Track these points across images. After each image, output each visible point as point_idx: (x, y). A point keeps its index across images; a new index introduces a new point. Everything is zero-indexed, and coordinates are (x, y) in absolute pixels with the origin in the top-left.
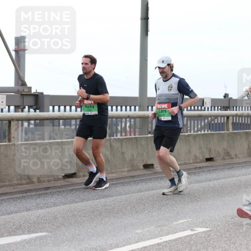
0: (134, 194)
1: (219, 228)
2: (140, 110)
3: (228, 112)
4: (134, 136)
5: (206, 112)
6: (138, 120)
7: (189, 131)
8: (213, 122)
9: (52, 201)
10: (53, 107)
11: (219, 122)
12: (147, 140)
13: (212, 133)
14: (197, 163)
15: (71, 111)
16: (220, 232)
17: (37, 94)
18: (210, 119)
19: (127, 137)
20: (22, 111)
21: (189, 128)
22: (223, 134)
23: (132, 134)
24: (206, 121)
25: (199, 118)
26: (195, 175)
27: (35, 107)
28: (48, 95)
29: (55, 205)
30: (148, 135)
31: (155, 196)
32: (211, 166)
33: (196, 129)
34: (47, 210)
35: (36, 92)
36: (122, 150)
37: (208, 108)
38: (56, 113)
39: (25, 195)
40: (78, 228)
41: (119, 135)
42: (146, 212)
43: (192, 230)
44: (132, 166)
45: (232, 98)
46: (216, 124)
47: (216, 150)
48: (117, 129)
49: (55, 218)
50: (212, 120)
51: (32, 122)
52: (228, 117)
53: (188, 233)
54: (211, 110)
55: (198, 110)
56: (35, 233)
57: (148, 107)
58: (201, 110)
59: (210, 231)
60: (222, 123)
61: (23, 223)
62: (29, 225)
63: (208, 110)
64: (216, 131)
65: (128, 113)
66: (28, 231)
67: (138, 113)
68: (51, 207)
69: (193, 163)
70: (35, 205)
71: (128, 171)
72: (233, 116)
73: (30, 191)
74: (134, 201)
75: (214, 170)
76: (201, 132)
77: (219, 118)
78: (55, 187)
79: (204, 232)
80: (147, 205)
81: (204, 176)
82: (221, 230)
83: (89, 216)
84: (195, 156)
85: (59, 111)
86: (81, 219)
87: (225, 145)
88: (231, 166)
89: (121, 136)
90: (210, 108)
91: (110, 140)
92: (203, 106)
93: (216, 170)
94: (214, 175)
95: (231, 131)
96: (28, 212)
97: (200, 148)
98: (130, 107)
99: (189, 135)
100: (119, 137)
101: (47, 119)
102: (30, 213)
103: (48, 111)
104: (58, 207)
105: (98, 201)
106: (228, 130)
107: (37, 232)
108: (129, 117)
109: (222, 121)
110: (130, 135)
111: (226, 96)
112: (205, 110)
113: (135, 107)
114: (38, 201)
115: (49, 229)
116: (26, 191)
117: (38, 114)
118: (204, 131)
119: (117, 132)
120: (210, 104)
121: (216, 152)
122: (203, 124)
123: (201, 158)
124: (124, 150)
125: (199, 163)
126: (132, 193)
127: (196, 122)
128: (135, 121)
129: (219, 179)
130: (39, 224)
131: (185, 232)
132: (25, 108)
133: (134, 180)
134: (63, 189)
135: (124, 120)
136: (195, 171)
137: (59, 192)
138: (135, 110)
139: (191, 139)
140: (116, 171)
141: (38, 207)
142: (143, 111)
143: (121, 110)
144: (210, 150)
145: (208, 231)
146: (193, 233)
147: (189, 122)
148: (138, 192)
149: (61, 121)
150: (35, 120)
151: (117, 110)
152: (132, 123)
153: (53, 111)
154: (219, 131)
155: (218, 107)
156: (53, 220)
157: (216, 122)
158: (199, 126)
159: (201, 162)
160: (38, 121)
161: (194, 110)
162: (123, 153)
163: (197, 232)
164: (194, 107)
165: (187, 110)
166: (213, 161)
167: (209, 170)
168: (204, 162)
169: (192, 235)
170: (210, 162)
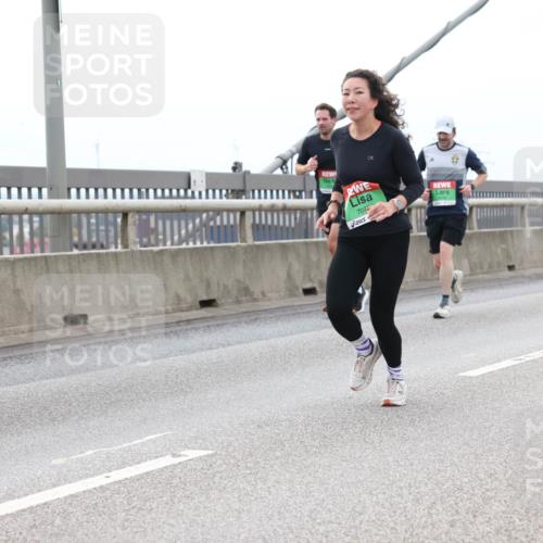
0: (46, 381)
1: (231, 449)
2: (51, 196)
3: (243, 202)
4: (39, 254)
5: (197, 202)
6: (48, 218)
7: (161, 244)
11: (225, 223)
12: (70, 264)
13: (212, 248)
14: (182, 311)
16: (234, 457)
18: (204, 215)
19: (25, 255)
21: (161, 237)
22: (234, 248)
23: (37, 249)
24: (198, 221)
25: (182, 214)
26: (179, 336)
30: (71, 250)
31: (93, 384)
32: (212, 318)
33: (176, 238)
36: (14, 284)
37: (200, 193)
41: (6, 250)
42: (76, 417)
43: (174, 455)
45: (249, 172)
46: (219, 227)
47: (221, 283)
48: (2, 237)
50: (209, 219)
52: (243, 213)
53: (167, 461)
54: (207, 197)
55: (178, 197)
57: (69, 189)
58: (186, 197)
59: (212, 455)
60: (232, 226)
63: (200, 197)
64: (219, 242)
65: (25, 202)
67: (47, 202)
69: (174, 311)
71: (31, 331)
72: (253, 210)
74: (45, 395)
75: (218, 325)
76: (187, 244)
77: (225, 214)
79: (200, 457)
81: (196, 339)
82: (236, 453)
84: (178, 297)
87: (239, 271)
88: (254, 316)
89: (12, 252)
90: (204, 193)
92: (189, 187)
93: (223, 325)
94: (217, 336)
95: (250, 241)
97: (187, 278)
98: (29, 189)
99: (162, 251)
100: (7, 255)
106: (244, 240)
108: (26, 211)
109: (232, 222)
110: (32, 252)
111: (237, 167)
112: (193, 197)
113: (40, 189)
118: (195, 243)
119: (2, 246)
120: (204, 183)
121: (222, 287)
122: (190, 226)
123: (189, 299)
124: (19, 285)
125: (187, 311)
126: (41, 378)
127: (176, 223)
128: (41, 222)
129: (229, 345)
131: (160, 459)
135: (16, 218)
136: (178, 328)
138: (40, 196)
139: (167, 259)
140: (3, 332)
142: (58, 198)
143: (9, 196)
144: (208, 284)
145: (208, 456)
146: (176, 461)
147: (160, 223)
148: (56, 376)
152: (35, 225)
154: (226, 242)
155: (221, 191)
157: (218, 223)
158: (183, 232)
159: (189, 309)
161: (171, 197)
162: (17, 292)
163: (186, 459)
164: (171, 190)
165: (156, 197)
166: (216, 306)
167: (208, 326)
168: (197, 309)
169: (175, 466)
170: (209, 309)
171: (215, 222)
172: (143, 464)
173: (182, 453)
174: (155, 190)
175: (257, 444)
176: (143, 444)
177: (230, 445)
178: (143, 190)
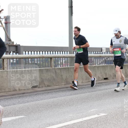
0: (68, 96)
1: (112, 114)
2: (69, 54)
4: (67, 67)
5: (103, 55)
6: (69, 58)
7: (95, 64)
8: (107, 60)
9: (26, 100)
10: (25, 52)
11: (110, 60)
13: (107, 66)
14: (100, 80)
15: (34, 54)
16: (112, 116)
17: (16, 45)
18: (105, 58)
19: (63, 67)
20: (10, 54)
21: (95, 63)
22: (112, 66)
23: (66, 66)
24: (104, 59)
25: (100, 58)
26: (99, 87)
27: (16, 52)
28: (23, 46)
29: (28, 102)
31: (79, 97)
32: (107, 82)
33: (98, 63)
34: (24, 104)
35: (16, 44)
36: (61, 74)
37: (104, 53)
38: (27, 55)
39: (12, 97)
40: (40, 113)
41: (59, 66)
42: (75, 105)
43: (98, 115)
44: (67, 82)
46: (109, 61)
47: (109, 74)
48: (58, 63)
49: (28, 108)
51: (15, 60)
53: (96, 116)
54: (106, 54)
55: (99, 54)
56: (18, 116)
57: (74, 52)
58: (101, 54)
59: (107, 115)
61: (12, 111)
62: (15, 112)
63: (104, 54)
64: (109, 64)
65: (64, 55)
66: (15, 115)
68: (26, 102)
69: (98, 80)
70: (18, 102)
71: (65, 85)
73: (15, 95)
74: (68, 100)
75: (108, 84)
76: (101, 65)
77: (110, 58)
78: (27, 93)
79: (104, 115)
80: (75, 102)
81: (103, 87)
83: (45, 107)
84: (99, 77)
85: (28, 54)
86: (42, 109)
89: (61, 66)
91: (55, 69)
92: (102, 51)
93: (109, 84)
94: (108, 86)
96: (14, 105)
97: (101, 73)
98: (65, 52)
99: (95, 66)
100: (59, 67)
101: (22, 58)
102: (15, 106)
103: (23, 54)
104: (30, 103)
105: (50, 100)
107: (20, 116)
108: (64, 57)
110: (65, 66)
112: (103, 53)
113: (67, 52)
114: (19, 100)
115: (25, 114)
116: (13, 95)
117: (18, 55)
118: (103, 64)
119: (58, 65)
120: (105, 50)
121: (109, 75)
122: (102, 60)
123: (101, 78)
124: (62, 74)
126: (67, 96)
127: (98, 60)
128: (67, 59)
129: (111, 89)
130: (20, 111)
132: (11, 52)
133: (68, 89)
134: (32, 94)
135: (61, 59)
136: (99, 85)
137: (30, 95)
138: (67, 54)
139: (96, 68)
140: (58, 85)
141: (19, 103)
142: (71, 54)
143: (60, 54)
144: (106, 74)
145: (106, 115)
146: (99, 116)
147: (95, 60)
148: (70, 95)
149: (30, 59)
150: (16, 58)
151: (58, 54)
152: (66, 60)
153: (25, 54)
156: (27, 110)
157: (109, 60)
158: (100, 62)
159: (102, 80)
160: (18, 59)
161: (97, 54)
162: (62, 76)
163: (101, 115)
164: (95, 52)
165: (94, 54)
166: (108, 79)
167: (106, 84)
168: (103, 80)
169: (98, 117)
170: (106, 80)
171: (108, 59)
172: (90, 117)
173: (100, 114)
174: (94, 52)
175: (118, 113)
176: (91, 112)
177: (111, 112)
178: (91, 52)
